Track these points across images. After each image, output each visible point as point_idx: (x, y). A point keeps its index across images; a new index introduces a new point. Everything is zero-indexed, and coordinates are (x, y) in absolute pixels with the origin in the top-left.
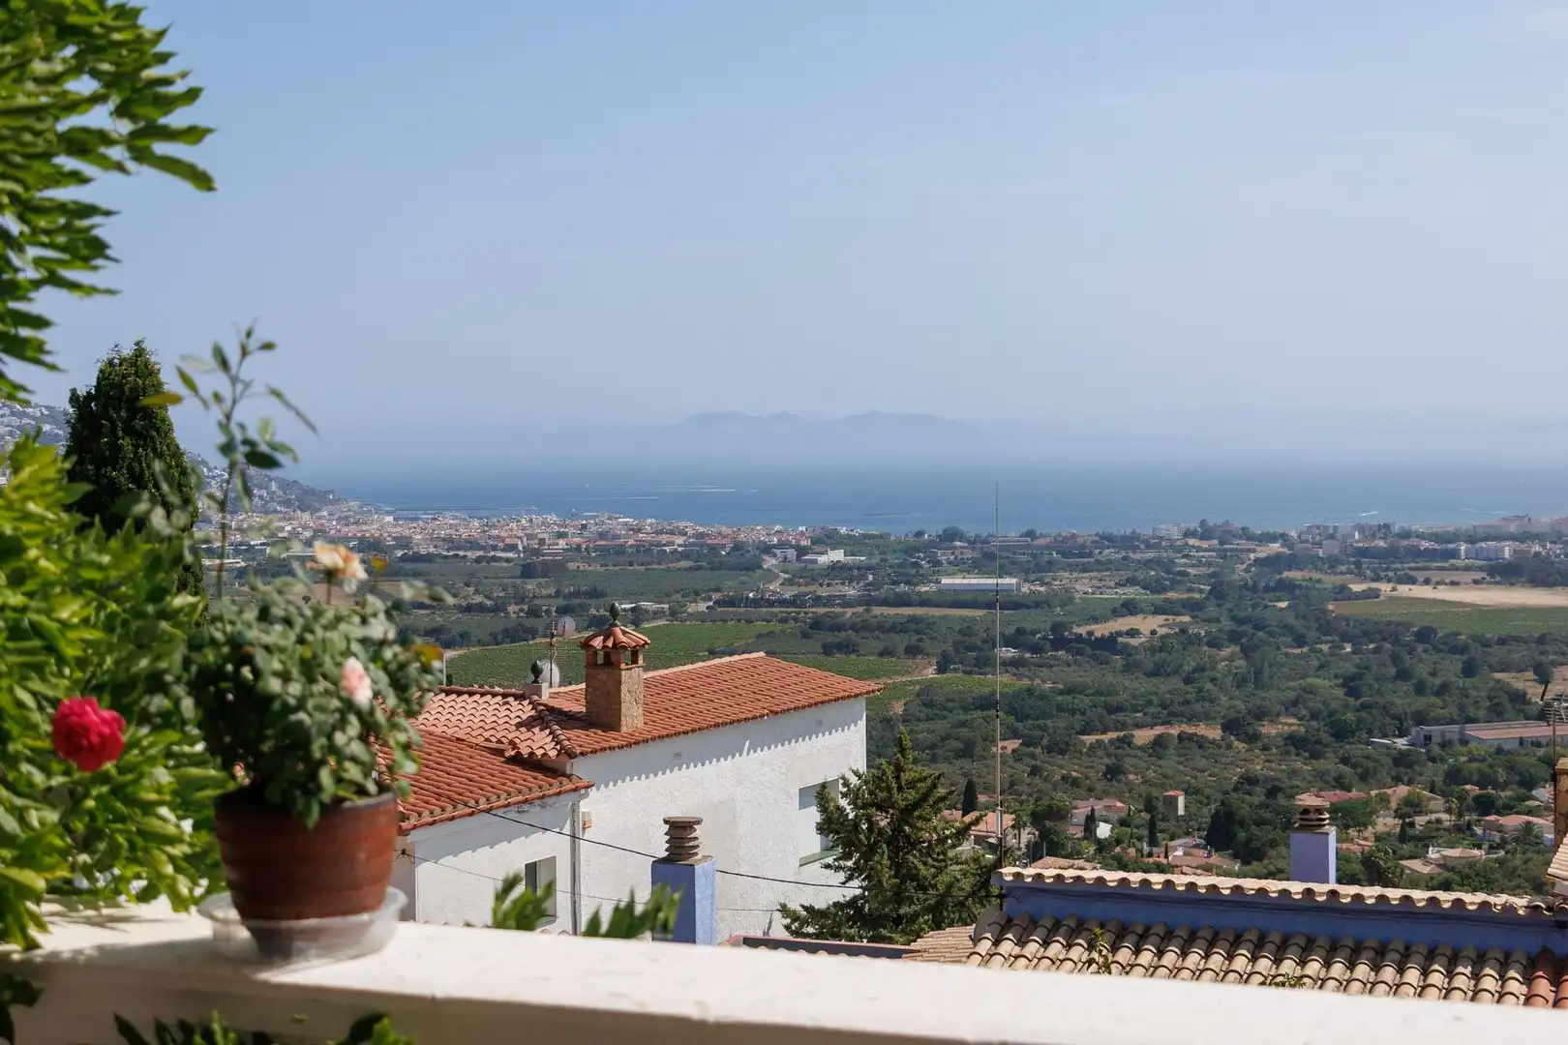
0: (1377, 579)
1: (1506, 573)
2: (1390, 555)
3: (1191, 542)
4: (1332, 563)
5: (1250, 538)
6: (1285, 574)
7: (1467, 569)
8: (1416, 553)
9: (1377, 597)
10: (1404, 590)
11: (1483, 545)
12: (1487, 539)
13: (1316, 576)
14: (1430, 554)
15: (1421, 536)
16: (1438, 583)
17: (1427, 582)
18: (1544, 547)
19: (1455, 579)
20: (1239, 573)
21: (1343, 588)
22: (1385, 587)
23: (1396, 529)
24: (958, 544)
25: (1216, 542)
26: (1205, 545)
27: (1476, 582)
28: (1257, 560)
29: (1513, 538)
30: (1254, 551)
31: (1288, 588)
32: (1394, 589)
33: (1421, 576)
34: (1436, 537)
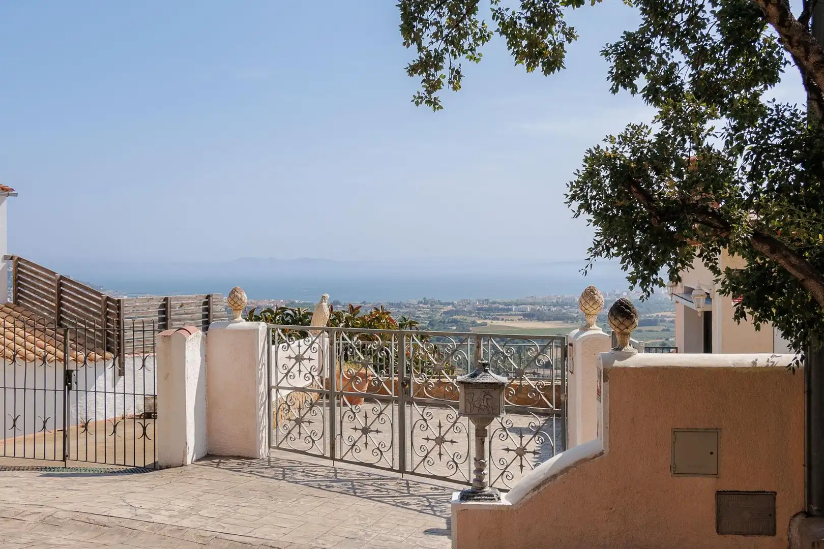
0: (486, 319)
1: (529, 316)
2: (489, 310)
3: (421, 305)
4: (470, 313)
5: (441, 304)
6: (454, 317)
7: (516, 315)
8: (498, 310)
9: (486, 325)
10: (495, 322)
11: (521, 306)
12: (523, 304)
13: (465, 317)
14: (503, 310)
15: (500, 303)
16: (506, 320)
17: (503, 320)
18: (541, 307)
19: (512, 319)
20: (438, 317)
21: (474, 322)
22: (488, 322)
23: (491, 301)
24: (338, 306)
25: (429, 305)
26: (426, 306)
27: (519, 320)
28: (444, 312)
29: (531, 304)
30: (443, 309)
31: (455, 322)
32: (492, 322)
33: (501, 317)
34: (505, 304)
